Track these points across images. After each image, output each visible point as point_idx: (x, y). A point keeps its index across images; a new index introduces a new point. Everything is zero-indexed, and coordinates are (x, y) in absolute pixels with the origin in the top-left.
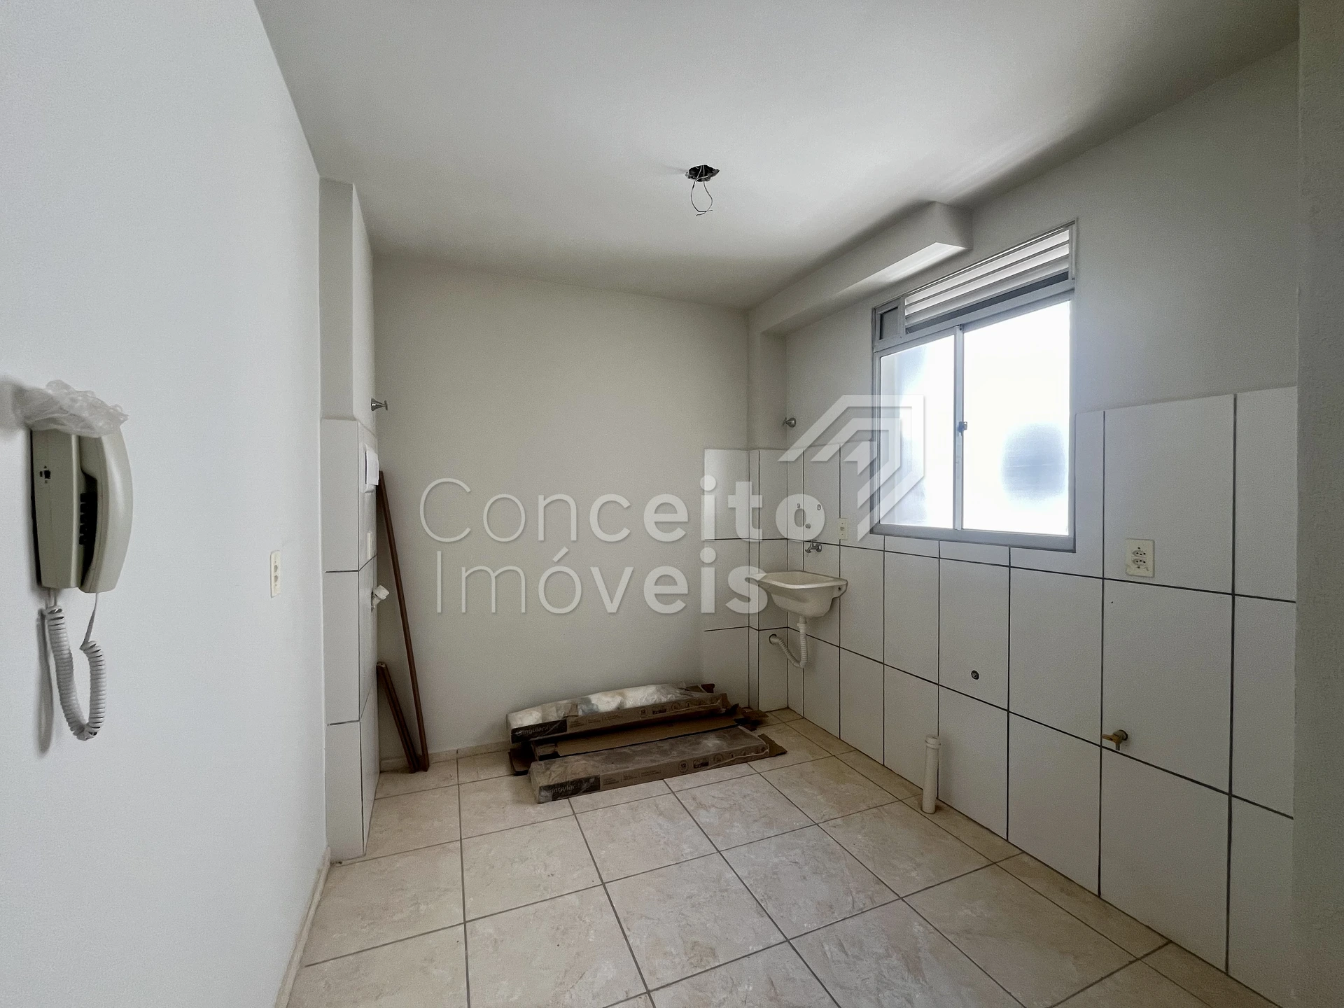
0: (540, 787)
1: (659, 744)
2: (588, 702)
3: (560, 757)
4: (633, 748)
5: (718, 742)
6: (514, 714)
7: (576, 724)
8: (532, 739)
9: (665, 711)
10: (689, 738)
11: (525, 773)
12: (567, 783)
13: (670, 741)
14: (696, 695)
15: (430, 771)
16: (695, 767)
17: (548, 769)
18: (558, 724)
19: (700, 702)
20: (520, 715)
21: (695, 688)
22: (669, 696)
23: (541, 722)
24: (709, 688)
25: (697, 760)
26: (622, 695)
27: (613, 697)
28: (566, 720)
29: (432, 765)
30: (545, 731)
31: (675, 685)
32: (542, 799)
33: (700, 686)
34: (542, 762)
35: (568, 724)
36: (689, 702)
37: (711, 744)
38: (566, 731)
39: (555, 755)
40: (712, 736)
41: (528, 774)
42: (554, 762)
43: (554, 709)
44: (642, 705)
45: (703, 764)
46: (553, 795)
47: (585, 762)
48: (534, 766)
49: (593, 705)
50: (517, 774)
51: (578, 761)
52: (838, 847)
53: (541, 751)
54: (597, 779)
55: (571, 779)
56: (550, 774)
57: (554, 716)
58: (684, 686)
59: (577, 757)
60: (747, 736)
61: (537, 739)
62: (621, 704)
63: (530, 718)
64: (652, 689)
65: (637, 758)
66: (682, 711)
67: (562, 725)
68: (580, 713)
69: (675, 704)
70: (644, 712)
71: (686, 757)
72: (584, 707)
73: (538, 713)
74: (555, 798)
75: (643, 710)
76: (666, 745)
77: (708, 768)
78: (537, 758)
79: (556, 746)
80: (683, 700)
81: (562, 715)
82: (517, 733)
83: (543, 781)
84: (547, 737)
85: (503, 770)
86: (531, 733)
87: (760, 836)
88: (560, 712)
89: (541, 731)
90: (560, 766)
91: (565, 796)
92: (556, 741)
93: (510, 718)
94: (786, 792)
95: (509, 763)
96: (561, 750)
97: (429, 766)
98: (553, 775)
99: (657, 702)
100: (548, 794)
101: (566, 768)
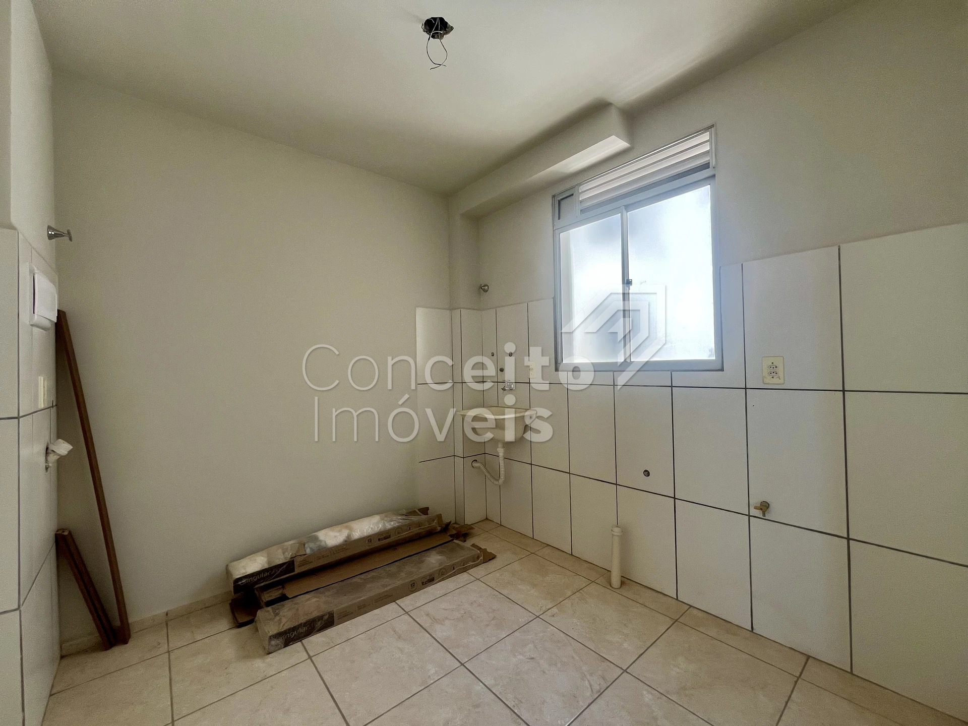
0: (270, 637)
1: (387, 568)
2: (316, 539)
3: (288, 599)
4: (363, 576)
5: (439, 557)
6: (235, 563)
7: (305, 563)
8: (256, 586)
9: (389, 537)
10: (414, 558)
11: (251, 622)
12: (300, 626)
13: (397, 564)
14: (415, 519)
15: (131, 643)
16: (423, 584)
17: (277, 614)
18: (285, 566)
19: (419, 525)
20: (243, 562)
21: (412, 513)
22: (392, 523)
23: (266, 566)
24: (425, 511)
25: (424, 577)
26: (347, 527)
27: (340, 531)
28: (293, 561)
29: (133, 635)
30: (271, 575)
31: (396, 512)
32: (272, 649)
33: (417, 511)
34: (269, 609)
35: (296, 564)
36: (409, 526)
37: (434, 560)
38: (293, 570)
39: (284, 598)
40: (433, 552)
41: (254, 624)
42: (283, 606)
43: (280, 551)
44: (368, 534)
45: (430, 580)
46: (286, 642)
47: (315, 600)
48: (260, 614)
49: (321, 541)
50: (240, 625)
51: (308, 600)
52: (562, 635)
53: (267, 597)
54: (331, 615)
55: (304, 621)
56: (280, 620)
57: (280, 558)
58: (404, 512)
59: (307, 596)
60: (462, 548)
61: (262, 584)
62: (349, 536)
63: (254, 565)
64: (376, 518)
65: (368, 586)
66: (405, 534)
67: (289, 566)
68: (308, 551)
69: (397, 530)
70: (370, 541)
71: (415, 577)
72: (312, 545)
73: (262, 558)
74: (286, 644)
75: (369, 539)
76: (393, 568)
77: (434, 582)
78: (262, 604)
79: (283, 587)
80: (405, 525)
81: (289, 556)
82: (240, 583)
83: (273, 629)
84: (272, 581)
85: (224, 624)
86: (256, 580)
87: (494, 640)
88: (287, 553)
89: (268, 576)
90: (290, 609)
91: (297, 639)
92: (282, 584)
93: (231, 569)
94: (505, 592)
95: (231, 616)
96: (289, 591)
97: (129, 636)
98: (284, 620)
99: (382, 530)
100: (279, 642)
101: (297, 610)
